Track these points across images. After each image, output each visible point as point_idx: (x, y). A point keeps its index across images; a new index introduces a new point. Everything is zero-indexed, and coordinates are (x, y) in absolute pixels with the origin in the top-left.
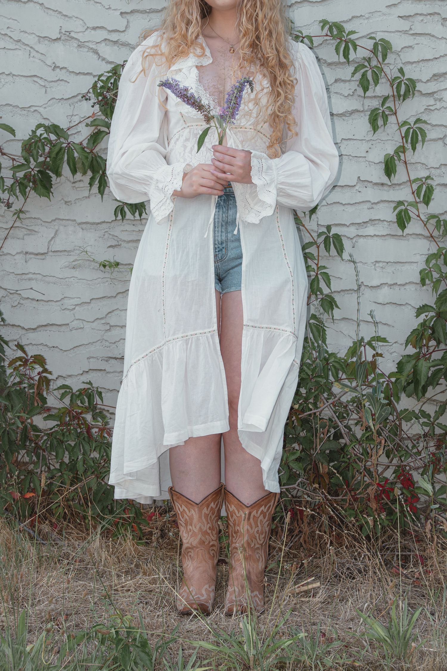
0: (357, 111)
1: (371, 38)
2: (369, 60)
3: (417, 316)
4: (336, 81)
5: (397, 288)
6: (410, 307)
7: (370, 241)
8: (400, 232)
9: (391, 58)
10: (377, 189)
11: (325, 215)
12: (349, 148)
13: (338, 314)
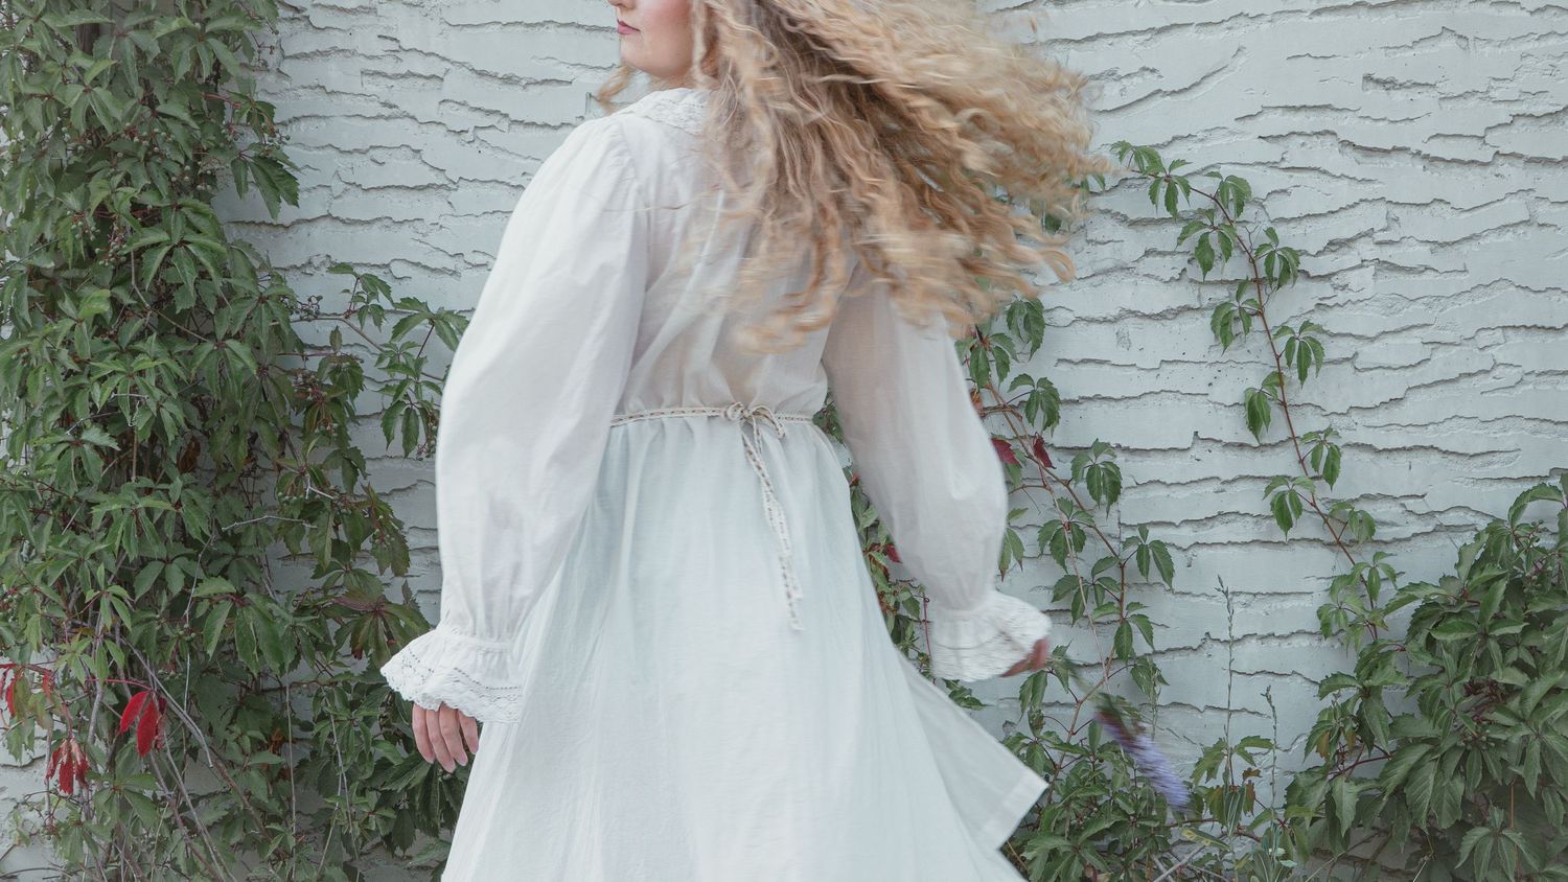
0: (1189, 309)
1: (1212, 175)
2: (1210, 213)
3: (1322, 695)
4: (1147, 253)
5: (1274, 643)
6: (1300, 680)
7: (1220, 552)
8: (1280, 536)
9: (1249, 212)
10: (1231, 455)
11: (1131, 508)
12: (1175, 378)
13: (1164, 695)
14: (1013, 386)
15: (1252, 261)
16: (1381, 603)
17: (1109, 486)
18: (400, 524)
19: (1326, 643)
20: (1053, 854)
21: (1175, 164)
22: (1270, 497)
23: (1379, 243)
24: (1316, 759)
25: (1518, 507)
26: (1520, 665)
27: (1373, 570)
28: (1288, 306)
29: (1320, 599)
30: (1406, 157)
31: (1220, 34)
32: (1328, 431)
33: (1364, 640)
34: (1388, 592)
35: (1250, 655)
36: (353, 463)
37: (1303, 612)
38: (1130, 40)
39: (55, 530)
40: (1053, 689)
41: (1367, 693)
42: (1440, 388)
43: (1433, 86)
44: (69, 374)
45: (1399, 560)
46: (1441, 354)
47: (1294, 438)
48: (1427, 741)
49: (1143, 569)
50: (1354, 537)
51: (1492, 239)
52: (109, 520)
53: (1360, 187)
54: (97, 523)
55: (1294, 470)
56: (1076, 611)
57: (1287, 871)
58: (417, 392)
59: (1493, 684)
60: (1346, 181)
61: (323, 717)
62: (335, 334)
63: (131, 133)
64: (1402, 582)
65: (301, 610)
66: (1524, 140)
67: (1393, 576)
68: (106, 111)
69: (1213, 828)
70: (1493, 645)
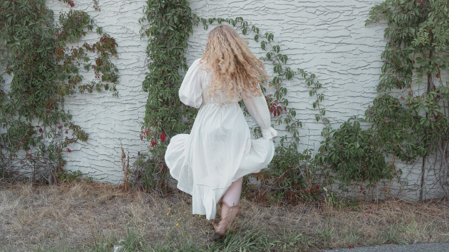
0: (306, 91)
1: (310, 73)
2: (310, 78)
3: (321, 144)
4: (301, 83)
5: (315, 136)
6: (318, 141)
7: (308, 124)
8: (317, 122)
9: (315, 78)
10: (311, 111)
11: (297, 117)
12: (304, 100)
13: (300, 142)
14: (282, 100)
15: (315, 85)
16: (330, 132)
17: (294, 114)
19: (322, 137)
20: (283, 162)
21: (305, 72)
22: (316, 117)
23: (332, 84)
24: (319, 152)
25: (349, 120)
26: (347, 142)
27: (329, 127)
28: (320, 91)
29: (321, 131)
30: (336, 73)
31: (313, 55)
32: (324, 108)
33: (327, 137)
34: (331, 130)
35: (311, 138)
38: (301, 55)
39: (154, 112)
40: (285, 141)
41: (327, 144)
43: (340, 63)
45: (332, 126)
46: (339, 99)
47: (319, 109)
48: (334, 151)
49: (298, 125)
50: (326, 123)
51: (347, 84)
53: (330, 76)
54: (159, 111)
55: (319, 113)
56: (289, 130)
57: (314, 167)
59: (344, 144)
60: (328, 75)
64: (333, 129)
65: (185, 124)
66: (352, 71)
67: (331, 128)
69: (305, 161)
70: (344, 139)
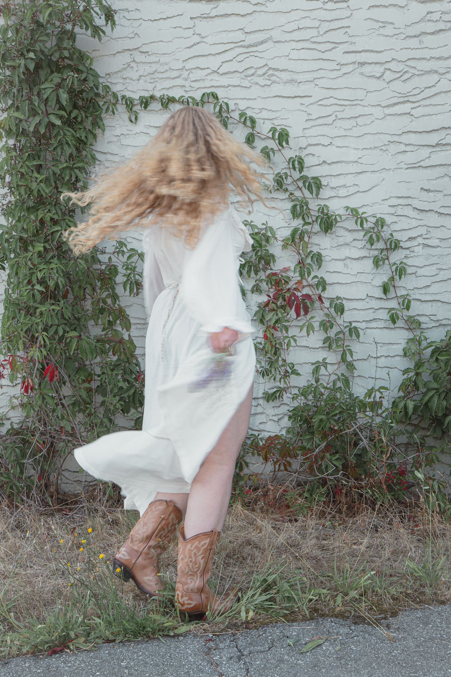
0: (366, 257)
1: (374, 217)
2: (373, 228)
3: (404, 374)
4: (354, 240)
5: (389, 358)
6: (397, 370)
7: (374, 330)
8: (392, 326)
9: (385, 228)
10: (378, 301)
11: (348, 316)
12: (362, 278)
13: (356, 373)
14: (313, 279)
15: (386, 243)
16: (422, 347)
17: (340, 310)
18: (128, 316)
19: (405, 359)
20: (321, 420)
21: (363, 213)
22: (389, 314)
23: (424, 239)
24: (402, 394)
27: (420, 337)
28: (396, 257)
29: (404, 345)
30: (433, 213)
31: (378, 174)
32: (407, 295)
33: (417, 358)
34: (424, 344)
35: (382, 362)
36: (115, 297)
37: (399, 349)
38: (350, 176)
39: (25, 316)
40: (323, 371)
41: (417, 374)
42: (441, 283)
43: (442, 191)
44: (30, 269)
45: (428, 334)
46: (442, 272)
47: (397, 297)
48: (435, 389)
49: (351, 335)
50: (414, 327)
52: (41, 314)
53: (419, 221)
54: (38, 314)
55: (397, 306)
56: (330, 347)
57: (392, 427)
58: (134, 276)
60: (414, 220)
61: (104, 373)
62: (110, 259)
63: (51, 197)
64: (429, 341)
65: (98, 341)
67: (426, 339)
68: (44, 191)
69: (370, 414)
